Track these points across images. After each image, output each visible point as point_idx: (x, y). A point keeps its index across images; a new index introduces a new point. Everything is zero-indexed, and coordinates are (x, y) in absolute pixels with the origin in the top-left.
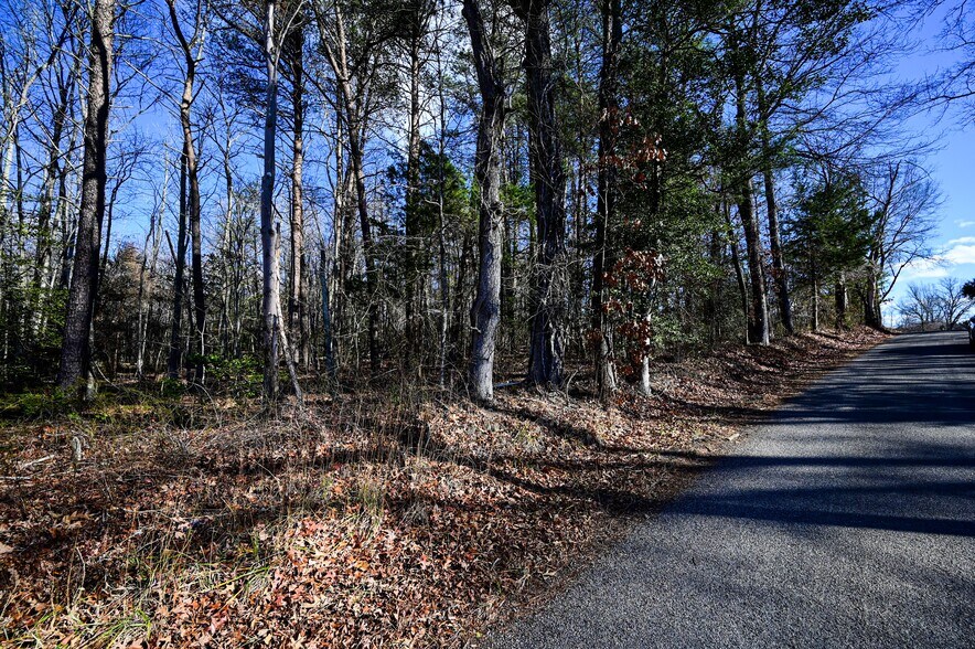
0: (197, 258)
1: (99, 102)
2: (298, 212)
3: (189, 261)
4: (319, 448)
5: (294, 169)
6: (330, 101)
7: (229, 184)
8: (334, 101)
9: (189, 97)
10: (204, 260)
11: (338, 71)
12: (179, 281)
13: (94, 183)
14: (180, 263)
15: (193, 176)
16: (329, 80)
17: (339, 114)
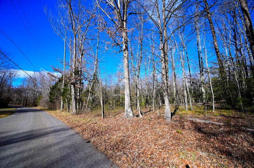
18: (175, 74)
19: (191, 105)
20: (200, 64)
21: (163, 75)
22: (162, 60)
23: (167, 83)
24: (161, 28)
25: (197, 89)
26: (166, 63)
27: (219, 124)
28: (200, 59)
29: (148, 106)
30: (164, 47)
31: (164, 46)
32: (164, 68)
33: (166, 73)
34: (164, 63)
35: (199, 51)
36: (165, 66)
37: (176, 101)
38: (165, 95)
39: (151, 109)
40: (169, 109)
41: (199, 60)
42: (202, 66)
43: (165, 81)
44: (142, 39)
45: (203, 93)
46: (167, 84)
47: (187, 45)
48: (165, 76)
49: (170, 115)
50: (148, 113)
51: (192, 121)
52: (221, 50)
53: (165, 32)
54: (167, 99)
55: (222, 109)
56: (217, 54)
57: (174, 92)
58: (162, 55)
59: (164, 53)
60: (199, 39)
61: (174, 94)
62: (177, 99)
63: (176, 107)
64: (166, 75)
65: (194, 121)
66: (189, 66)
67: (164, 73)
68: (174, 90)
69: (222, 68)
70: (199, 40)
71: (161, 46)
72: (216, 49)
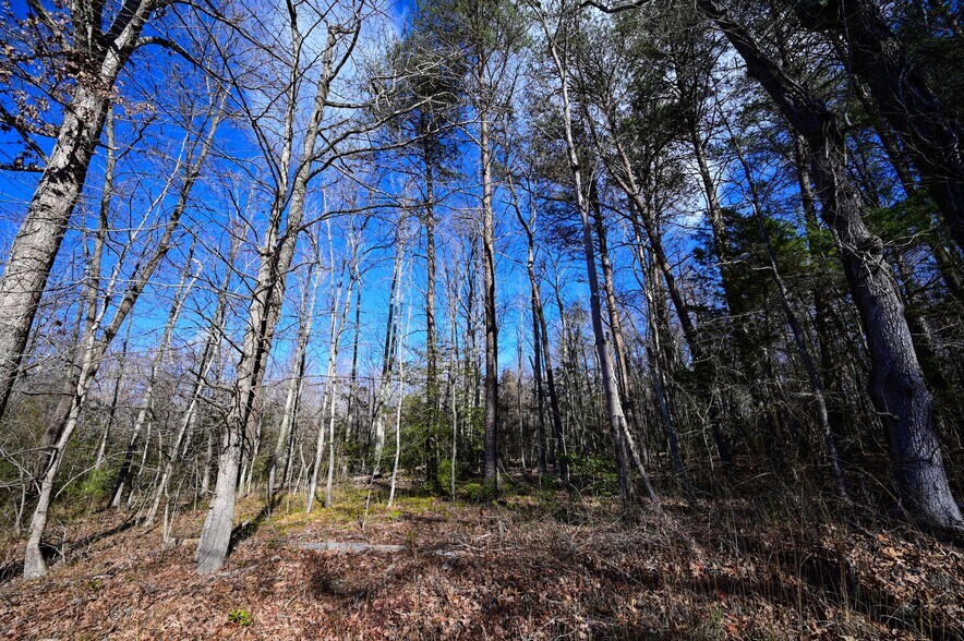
0: (549, 372)
1: (490, 283)
2: (615, 317)
3: (544, 375)
4: (693, 566)
5: (607, 282)
6: (626, 216)
7: (561, 309)
8: (628, 213)
9: (531, 259)
10: (554, 372)
11: (628, 190)
12: (541, 394)
13: (491, 334)
14: (538, 378)
15: (540, 311)
16: (622, 201)
17: (635, 223)
18: (303, 362)
19: (329, 485)
20: (387, 344)
21: (244, 356)
22: (255, 296)
23: (251, 395)
24: (285, 181)
25: (365, 423)
26: (271, 315)
27: (389, 550)
28: (392, 331)
29: (125, 498)
30: (278, 249)
31: (280, 245)
32: (253, 330)
33: (261, 350)
34: (262, 310)
35: (392, 306)
36: (264, 324)
37: (282, 470)
38: (226, 444)
39: (139, 515)
40: (229, 512)
41: (388, 333)
42: (392, 351)
43: (245, 385)
44: (196, 174)
45: (377, 440)
46: (250, 400)
47: (364, 276)
48: (248, 365)
49: (222, 542)
50: (109, 540)
51: (312, 553)
52: (439, 320)
53: (296, 198)
54: (231, 462)
55: (411, 493)
56: (429, 330)
57: (283, 431)
58: (263, 276)
59: (273, 273)
60: (400, 269)
61: (281, 440)
62: (288, 460)
63: (274, 494)
64: (254, 360)
65: (318, 552)
66: (356, 342)
67: (250, 347)
68: (285, 421)
69: (432, 370)
70: (400, 274)
71: (267, 244)
72: (429, 314)
